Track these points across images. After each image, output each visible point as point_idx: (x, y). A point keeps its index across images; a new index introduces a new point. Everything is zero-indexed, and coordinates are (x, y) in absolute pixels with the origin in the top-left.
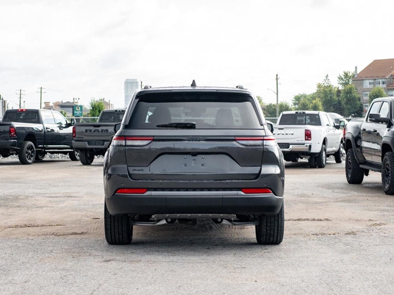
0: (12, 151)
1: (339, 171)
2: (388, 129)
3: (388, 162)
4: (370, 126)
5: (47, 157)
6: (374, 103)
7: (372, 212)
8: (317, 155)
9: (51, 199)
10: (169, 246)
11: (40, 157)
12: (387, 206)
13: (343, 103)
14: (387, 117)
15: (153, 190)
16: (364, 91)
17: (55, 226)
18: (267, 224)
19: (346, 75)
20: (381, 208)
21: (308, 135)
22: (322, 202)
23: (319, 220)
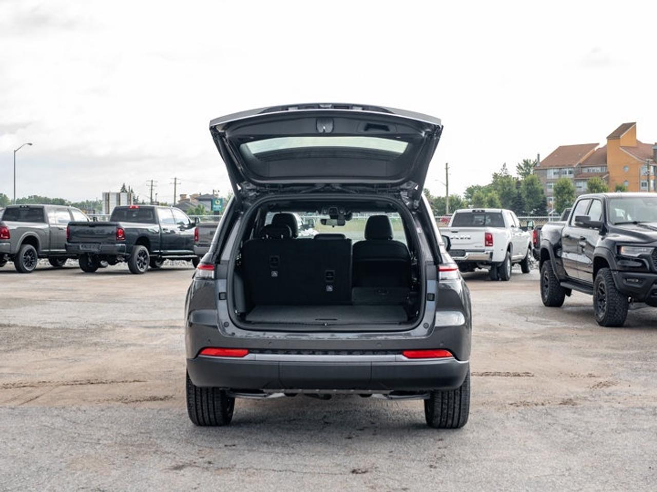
0: (120, 257)
1: (528, 286)
2: (601, 237)
3: (603, 282)
4: (577, 232)
5: (167, 264)
6: (580, 202)
7: (590, 359)
8: (500, 265)
9: (147, 330)
10: (289, 430)
11: (157, 264)
12: (608, 347)
13: (523, 196)
14: (600, 219)
15: (258, 351)
16: (547, 183)
17: (130, 382)
18: (442, 400)
19: (526, 163)
20: (600, 351)
21: (489, 240)
22: (514, 340)
23: (515, 376)
